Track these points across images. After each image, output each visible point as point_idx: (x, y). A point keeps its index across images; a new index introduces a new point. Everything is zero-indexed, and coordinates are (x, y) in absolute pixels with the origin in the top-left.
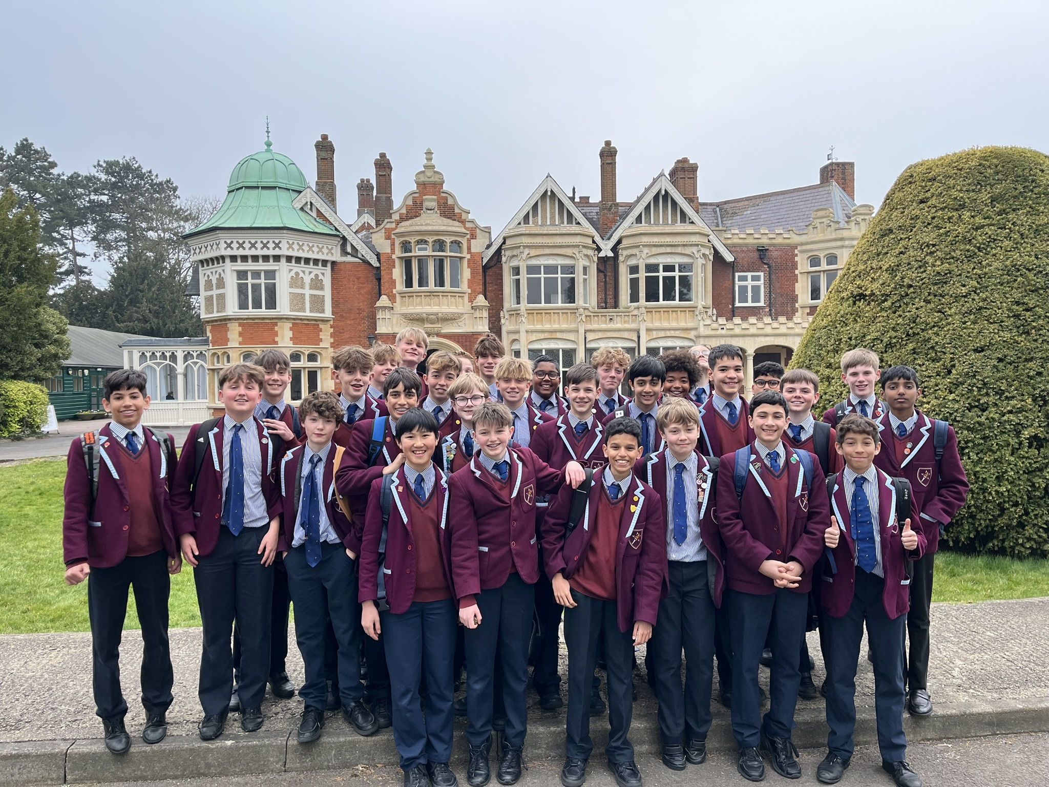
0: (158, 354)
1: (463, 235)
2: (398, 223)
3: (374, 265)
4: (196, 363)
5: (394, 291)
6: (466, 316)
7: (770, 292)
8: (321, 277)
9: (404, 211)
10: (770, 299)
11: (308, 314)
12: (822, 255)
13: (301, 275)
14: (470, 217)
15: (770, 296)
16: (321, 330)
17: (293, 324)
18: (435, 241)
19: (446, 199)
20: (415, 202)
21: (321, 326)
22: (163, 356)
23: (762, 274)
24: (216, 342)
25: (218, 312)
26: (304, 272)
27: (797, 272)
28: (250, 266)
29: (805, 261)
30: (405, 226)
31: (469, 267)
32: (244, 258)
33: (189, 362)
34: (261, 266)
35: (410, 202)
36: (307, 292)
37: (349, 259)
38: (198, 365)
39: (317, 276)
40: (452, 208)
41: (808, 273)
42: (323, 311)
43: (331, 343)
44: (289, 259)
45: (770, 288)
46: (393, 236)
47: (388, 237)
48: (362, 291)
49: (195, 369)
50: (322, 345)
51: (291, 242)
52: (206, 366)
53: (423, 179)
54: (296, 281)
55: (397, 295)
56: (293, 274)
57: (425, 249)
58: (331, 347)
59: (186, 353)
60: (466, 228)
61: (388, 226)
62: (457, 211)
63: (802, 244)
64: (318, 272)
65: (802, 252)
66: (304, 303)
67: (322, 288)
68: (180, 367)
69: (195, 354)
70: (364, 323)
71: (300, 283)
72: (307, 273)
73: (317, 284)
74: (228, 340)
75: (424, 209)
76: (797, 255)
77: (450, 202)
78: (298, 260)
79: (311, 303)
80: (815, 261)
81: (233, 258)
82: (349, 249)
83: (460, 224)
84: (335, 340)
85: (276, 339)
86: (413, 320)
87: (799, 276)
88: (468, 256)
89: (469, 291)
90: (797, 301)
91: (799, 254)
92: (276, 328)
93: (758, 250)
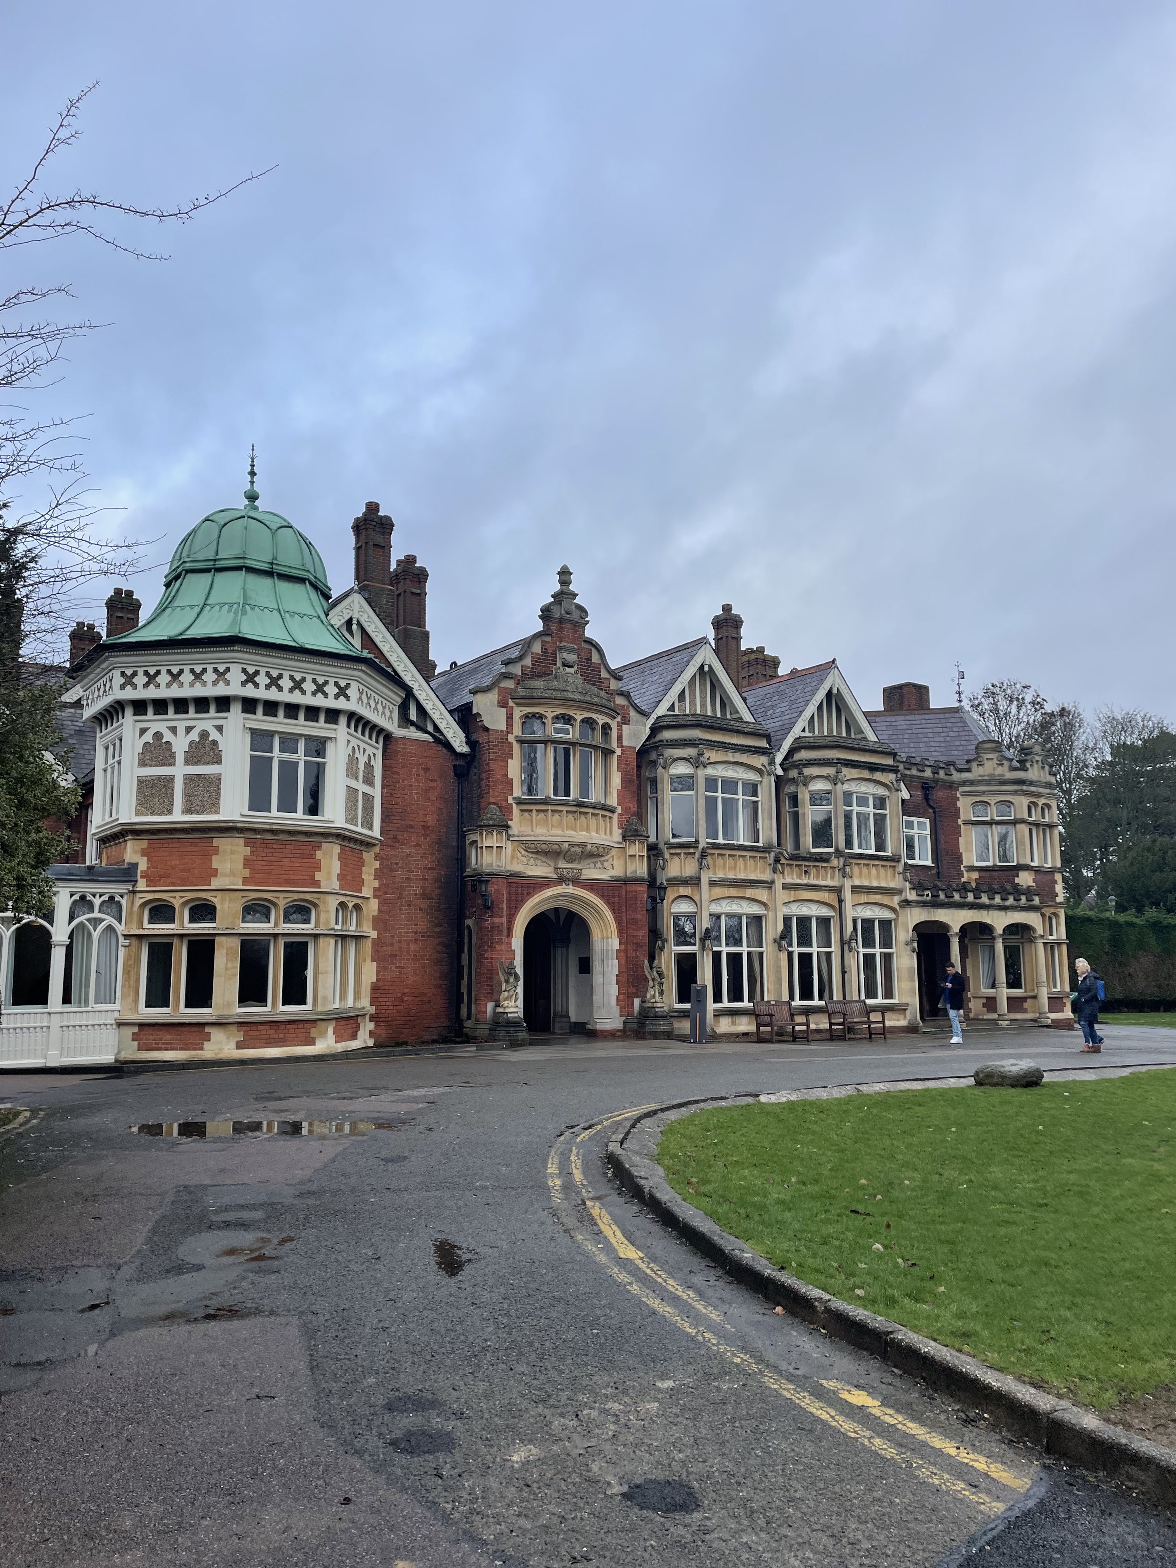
2: (518, 681)
3: (459, 750)
4: (96, 922)
5: (510, 801)
6: (614, 852)
7: (936, 846)
8: (372, 760)
9: (528, 662)
11: (359, 828)
12: (990, 800)
13: (357, 753)
15: (936, 851)
16: (364, 863)
17: (342, 848)
19: (590, 651)
20: (544, 650)
21: (361, 852)
23: (928, 821)
27: (960, 822)
29: (970, 806)
30: (534, 689)
31: (619, 769)
33: (82, 918)
35: (537, 648)
36: (361, 787)
37: (414, 733)
38: (101, 927)
40: (597, 669)
41: (972, 824)
42: (367, 825)
43: (375, 889)
45: (936, 841)
46: (511, 703)
47: (502, 704)
49: (96, 935)
50: (364, 892)
52: (120, 929)
53: (558, 612)
55: (514, 806)
58: (375, 897)
59: (77, 897)
60: (614, 704)
61: (505, 684)
62: (604, 674)
63: (964, 784)
65: (966, 794)
66: (356, 808)
67: (372, 782)
68: (60, 932)
69: (97, 902)
73: (368, 773)
75: (559, 664)
76: (958, 799)
77: (595, 657)
78: (357, 723)
79: (362, 809)
80: (979, 809)
82: (413, 715)
83: (608, 697)
84: (381, 885)
86: (537, 853)
87: (962, 826)
88: (619, 751)
89: (619, 810)
90: (961, 862)
91: (961, 798)
92: (319, 854)
93: (923, 788)
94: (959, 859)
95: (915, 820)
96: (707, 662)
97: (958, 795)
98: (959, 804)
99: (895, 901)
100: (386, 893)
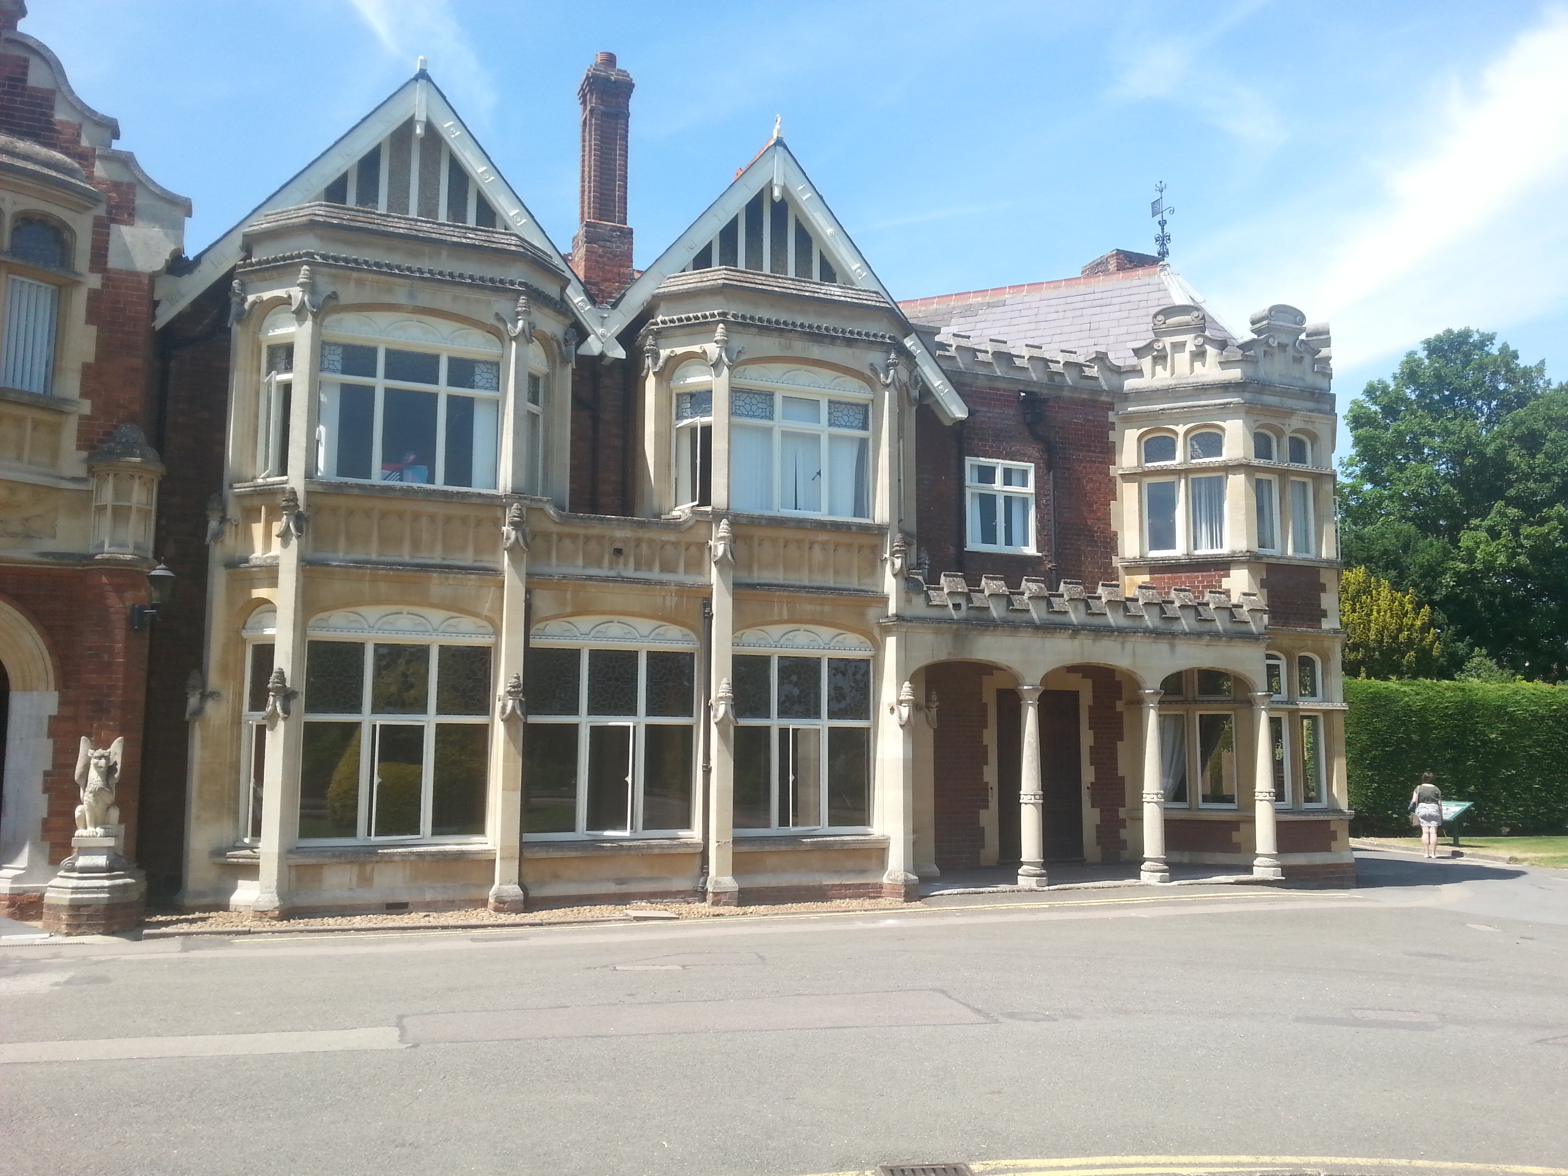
1: (79, 200)
6: (54, 500)
7: (1051, 519)
10: (1051, 539)
12: (1180, 428)
15: (1051, 529)
19: (24, 66)
23: (1031, 467)
27: (1114, 471)
29: (1134, 444)
40: (43, 101)
41: (1141, 475)
45: (1051, 508)
62: (60, 115)
63: (1125, 398)
65: (1128, 418)
76: (1115, 426)
77: (38, 78)
80: (1159, 444)
83: (70, 164)
87: (1120, 482)
88: (94, 281)
89: (86, 407)
91: (1120, 424)
93: (1022, 400)
94: (1110, 543)
95: (1000, 465)
96: (421, 117)
97: (1113, 415)
98: (1114, 437)
99: (871, 618)
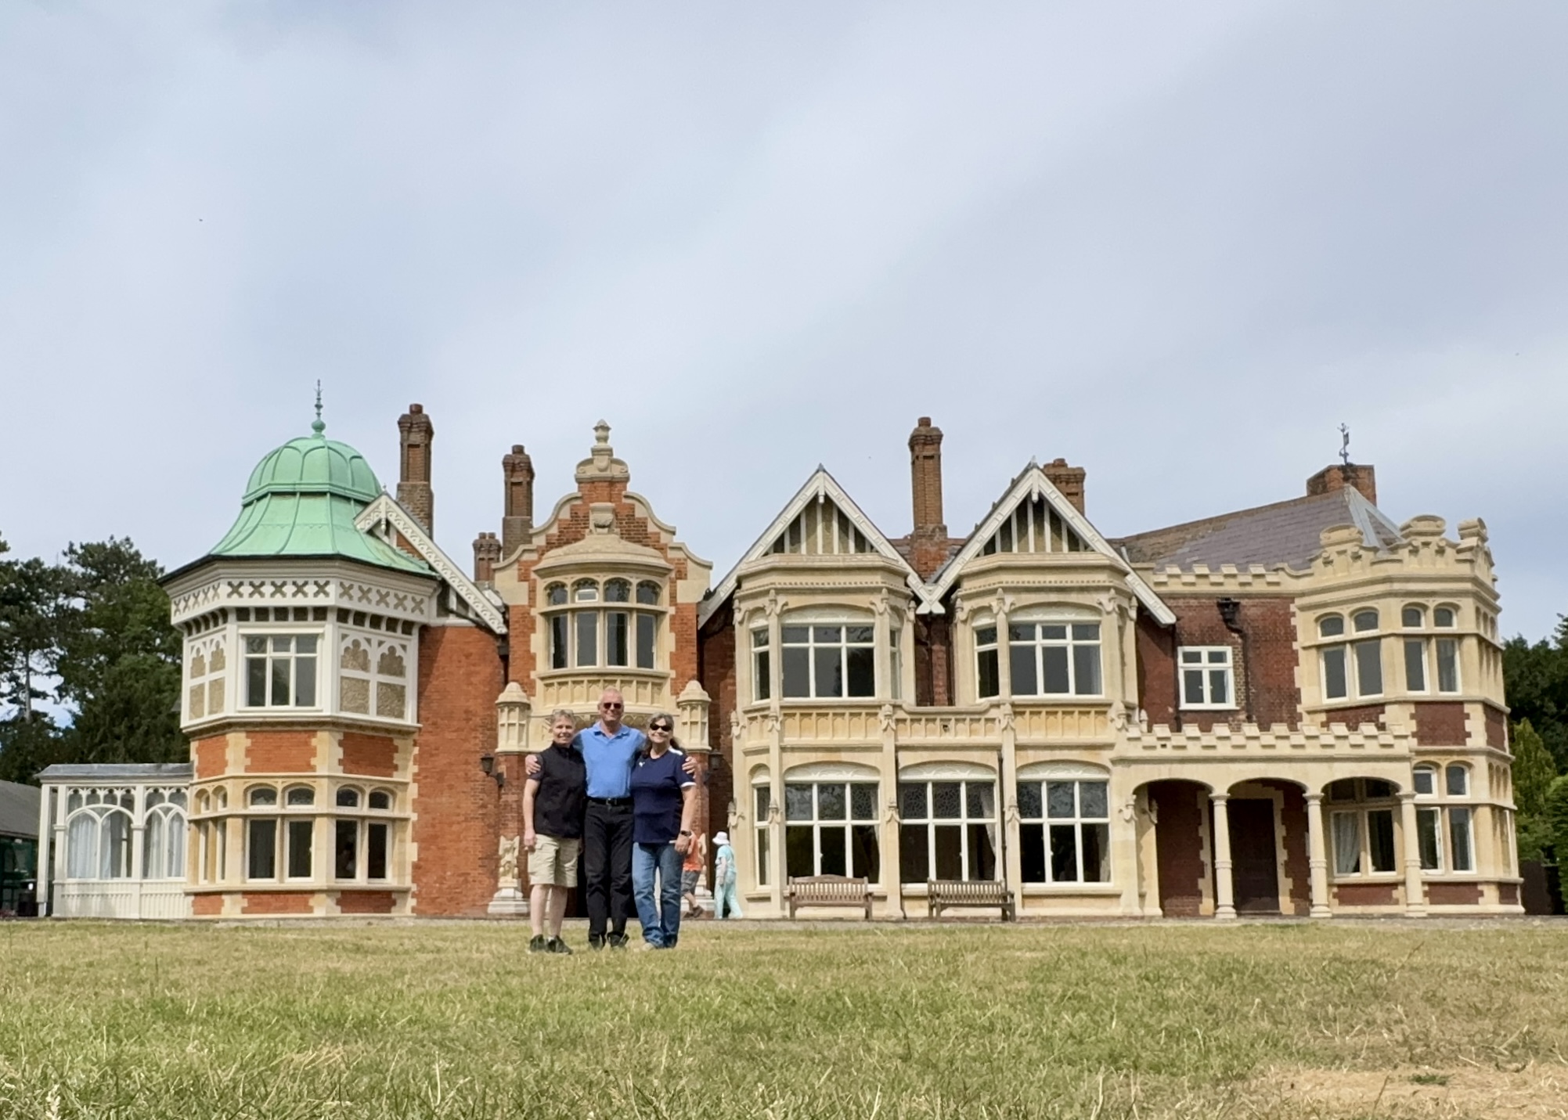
0: (101, 793)
1: (663, 572)
2: (542, 552)
3: (498, 631)
4: (167, 811)
5: (533, 675)
7: (1247, 683)
8: (399, 652)
9: (554, 530)
10: (1247, 697)
11: (372, 716)
12: (1345, 611)
13: (364, 646)
14: (676, 540)
15: (1247, 690)
16: (396, 750)
17: (346, 735)
18: (610, 582)
19: (632, 507)
20: (574, 515)
21: (397, 742)
22: (110, 798)
23: (1228, 650)
24: (205, 769)
25: (211, 712)
26: (369, 641)
27: (1296, 646)
28: (271, 628)
29: (1313, 624)
30: (555, 557)
31: (672, 631)
32: (262, 613)
33: (155, 808)
34: (291, 628)
35: (565, 514)
36: (374, 678)
37: (452, 620)
38: (171, 814)
39: (392, 649)
40: (643, 524)
41: (1319, 647)
42: (401, 715)
43: (416, 775)
44: (343, 615)
45: (1246, 676)
46: (533, 576)
47: (524, 577)
48: (474, 680)
49: (166, 820)
50: (397, 777)
51: (347, 584)
52: (185, 815)
53: (591, 472)
54: (354, 656)
55: (538, 682)
56: (348, 642)
57: (592, 597)
58: (415, 781)
59: (151, 790)
60: (666, 559)
61: (526, 557)
62: (651, 528)
63: (1303, 594)
64: (396, 643)
65: (1304, 608)
66: (366, 697)
67: (400, 672)
68: (138, 818)
69: (167, 794)
70: (475, 738)
71: (361, 660)
72: (375, 643)
73: (391, 664)
74: (225, 764)
75: (591, 527)
76: (1293, 614)
77: (640, 513)
78: (360, 618)
79: (379, 698)
80: (1331, 624)
81: (243, 614)
82: (453, 604)
83: (657, 553)
84: (420, 769)
85: (313, 762)
87: (1301, 653)
88: (672, 611)
90: (1299, 701)
91: (1298, 613)
92: (314, 742)
93: (1220, 605)
94: (1295, 696)
95: (1204, 651)
96: (822, 493)
97: (1293, 608)
98: (1293, 622)
99: (1104, 757)
100: (426, 777)
